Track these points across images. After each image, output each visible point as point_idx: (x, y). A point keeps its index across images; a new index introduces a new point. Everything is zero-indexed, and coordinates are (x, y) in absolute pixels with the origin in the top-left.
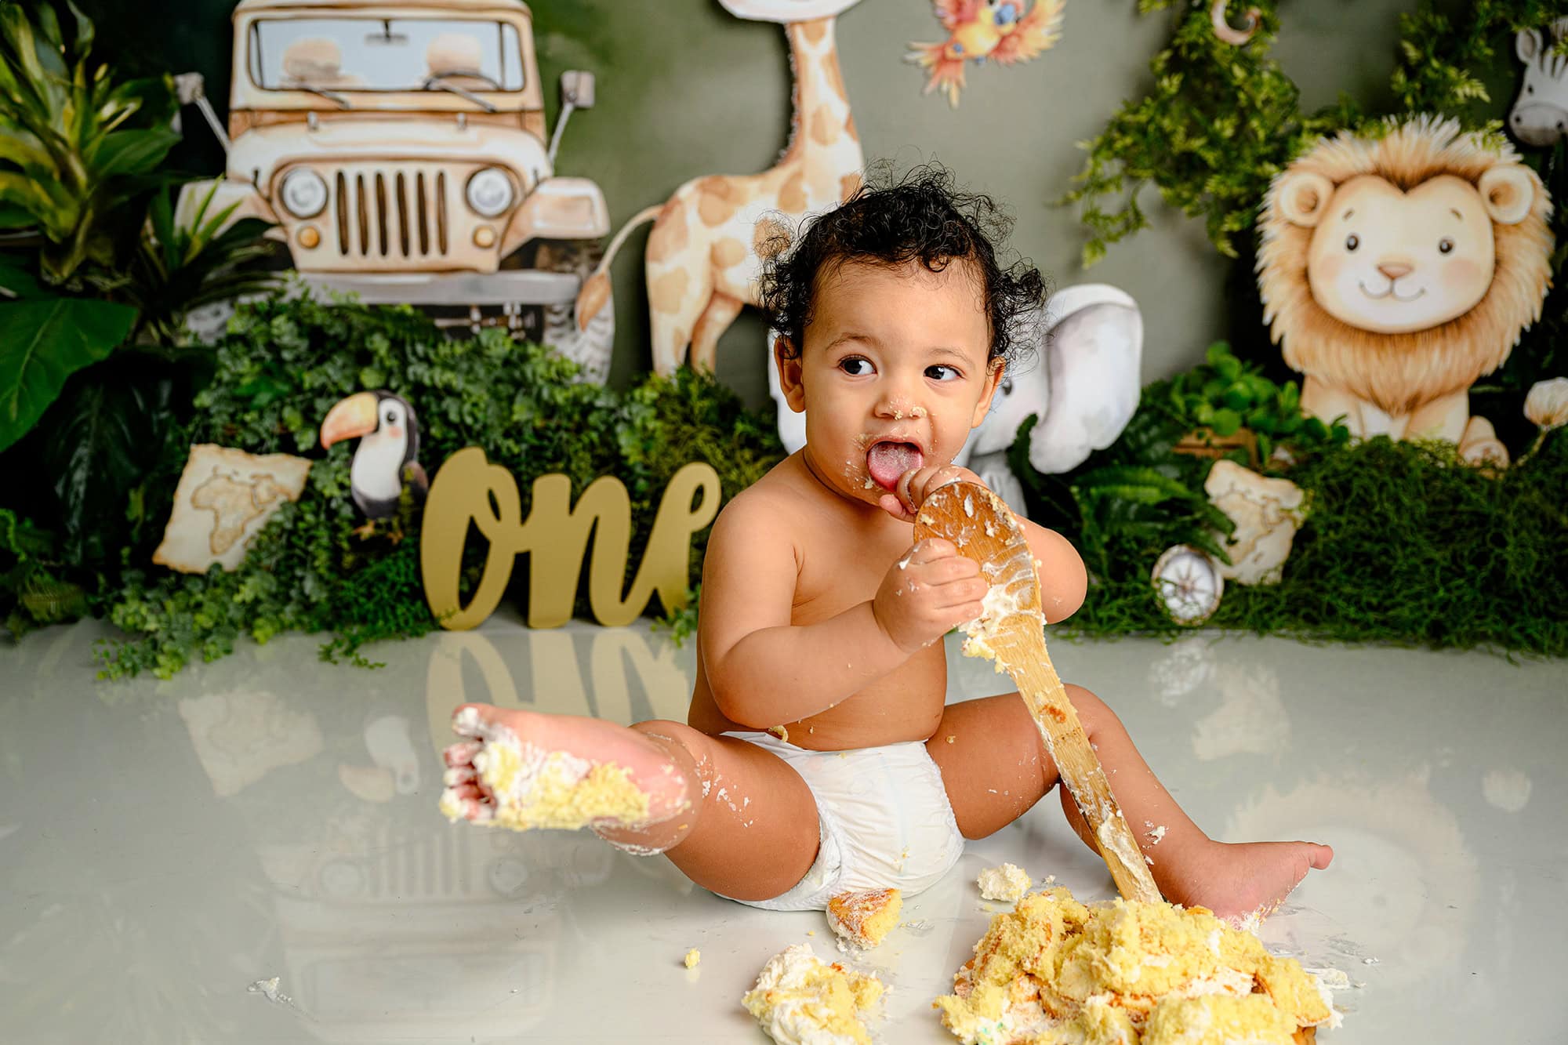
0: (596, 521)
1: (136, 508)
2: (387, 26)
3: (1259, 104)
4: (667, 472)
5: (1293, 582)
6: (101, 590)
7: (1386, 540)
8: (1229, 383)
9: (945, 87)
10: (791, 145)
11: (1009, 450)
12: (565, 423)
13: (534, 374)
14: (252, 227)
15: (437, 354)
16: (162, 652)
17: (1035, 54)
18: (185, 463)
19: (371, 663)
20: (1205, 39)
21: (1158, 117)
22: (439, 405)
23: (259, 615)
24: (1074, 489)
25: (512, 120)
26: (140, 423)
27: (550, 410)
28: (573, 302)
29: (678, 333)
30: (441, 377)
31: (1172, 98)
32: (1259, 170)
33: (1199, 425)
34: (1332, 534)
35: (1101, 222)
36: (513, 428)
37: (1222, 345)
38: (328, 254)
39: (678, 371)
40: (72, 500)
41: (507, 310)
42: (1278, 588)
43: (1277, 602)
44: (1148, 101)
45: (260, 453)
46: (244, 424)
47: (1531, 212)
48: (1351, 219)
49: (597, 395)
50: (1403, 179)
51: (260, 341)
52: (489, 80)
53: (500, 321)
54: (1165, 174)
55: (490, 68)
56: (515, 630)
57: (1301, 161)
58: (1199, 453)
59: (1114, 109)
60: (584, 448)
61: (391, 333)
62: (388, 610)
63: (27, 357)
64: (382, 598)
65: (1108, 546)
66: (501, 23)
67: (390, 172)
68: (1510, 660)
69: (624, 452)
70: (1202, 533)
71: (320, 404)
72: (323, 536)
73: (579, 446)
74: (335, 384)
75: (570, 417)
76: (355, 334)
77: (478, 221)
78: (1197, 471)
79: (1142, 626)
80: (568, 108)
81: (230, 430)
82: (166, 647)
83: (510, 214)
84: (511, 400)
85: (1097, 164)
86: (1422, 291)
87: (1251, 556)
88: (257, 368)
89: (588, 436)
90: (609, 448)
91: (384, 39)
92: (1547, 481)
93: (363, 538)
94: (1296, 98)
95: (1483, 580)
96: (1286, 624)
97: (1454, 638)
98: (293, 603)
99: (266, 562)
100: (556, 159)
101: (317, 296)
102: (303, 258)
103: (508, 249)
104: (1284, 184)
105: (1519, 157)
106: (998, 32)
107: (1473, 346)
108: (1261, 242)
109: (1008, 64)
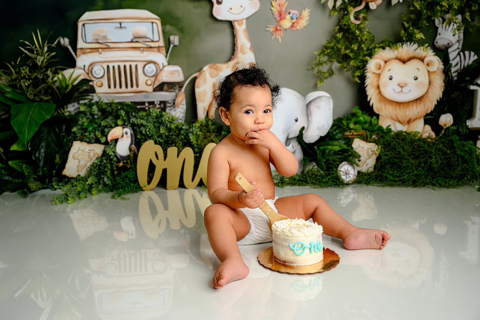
0: (185, 159)
1: (57, 160)
2: (121, 24)
3: (364, 40)
4: (203, 146)
5: (376, 171)
6: (47, 182)
7: (401, 158)
8: (359, 117)
9: (277, 37)
10: (235, 54)
11: (297, 137)
12: (174, 133)
13: (165, 120)
14: (85, 82)
15: (138, 115)
16: (69, 197)
17: (302, 28)
18: (72, 146)
19: (126, 198)
20: (348, 23)
21: (337, 44)
22: (139, 129)
23: (93, 188)
24: (316, 147)
25: (156, 50)
26: (58, 136)
27: (170, 130)
28: (174, 100)
29: (204, 108)
30: (139, 121)
31: (340, 39)
32: (364, 59)
33: (350, 129)
34: (386, 157)
35: (322, 74)
36: (160, 135)
37: (357, 107)
38: (105, 88)
39: (205, 118)
40: (41, 158)
41: (156, 103)
42: (372, 173)
43: (372, 176)
44: (334, 40)
45: (90, 143)
46: (85, 136)
47: (438, 68)
48: (390, 71)
49: (183, 125)
50: (403, 60)
51: (88, 113)
52: (149, 39)
53: (154, 106)
54: (340, 60)
55: (150, 35)
56: (163, 190)
57: (376, 56)
58: (350, 137)
59: (324, 42)
60: (180, 140)
61: (126, 110)
62: (128, 185)
63: (29, 119)
64: (127, 182)
65: (325, 163)
66: (152, 23)
67: (122, 65)
68: (433, 189)
69: (191, 141)
70: (351, 158)
71: (106, 130)
72: (109, 165)
74: (109, 124)
75: (175, 132)
76: (114, 111)
77: (147, 78)
78: (350, 142)
79: (335, 183)
80: (172, 46)
81: (81, 138)
83: (156, 76)
84: (159, 128)
85: (320, 58)
86: (410, 91)
87: (365, 165)
88: (88, 120)
89: (181, 137)
90: (187, 140)
91: (120, 28)
92: (445, 141)
93: (120, 166)
94: (374, 38)
95: (426, 168)
96: (374, 182)
97: (418, 184)
98: (101, 184)
99: (93, 174)
100: (169, 60)
101: (103, 100)
102: (98, 90)
103: (156, 85)
104: (371, 62)
105: (434, 53)
106: (291, 22)
107: (424, 105)
108: (366, 78)
109: (295, 31)
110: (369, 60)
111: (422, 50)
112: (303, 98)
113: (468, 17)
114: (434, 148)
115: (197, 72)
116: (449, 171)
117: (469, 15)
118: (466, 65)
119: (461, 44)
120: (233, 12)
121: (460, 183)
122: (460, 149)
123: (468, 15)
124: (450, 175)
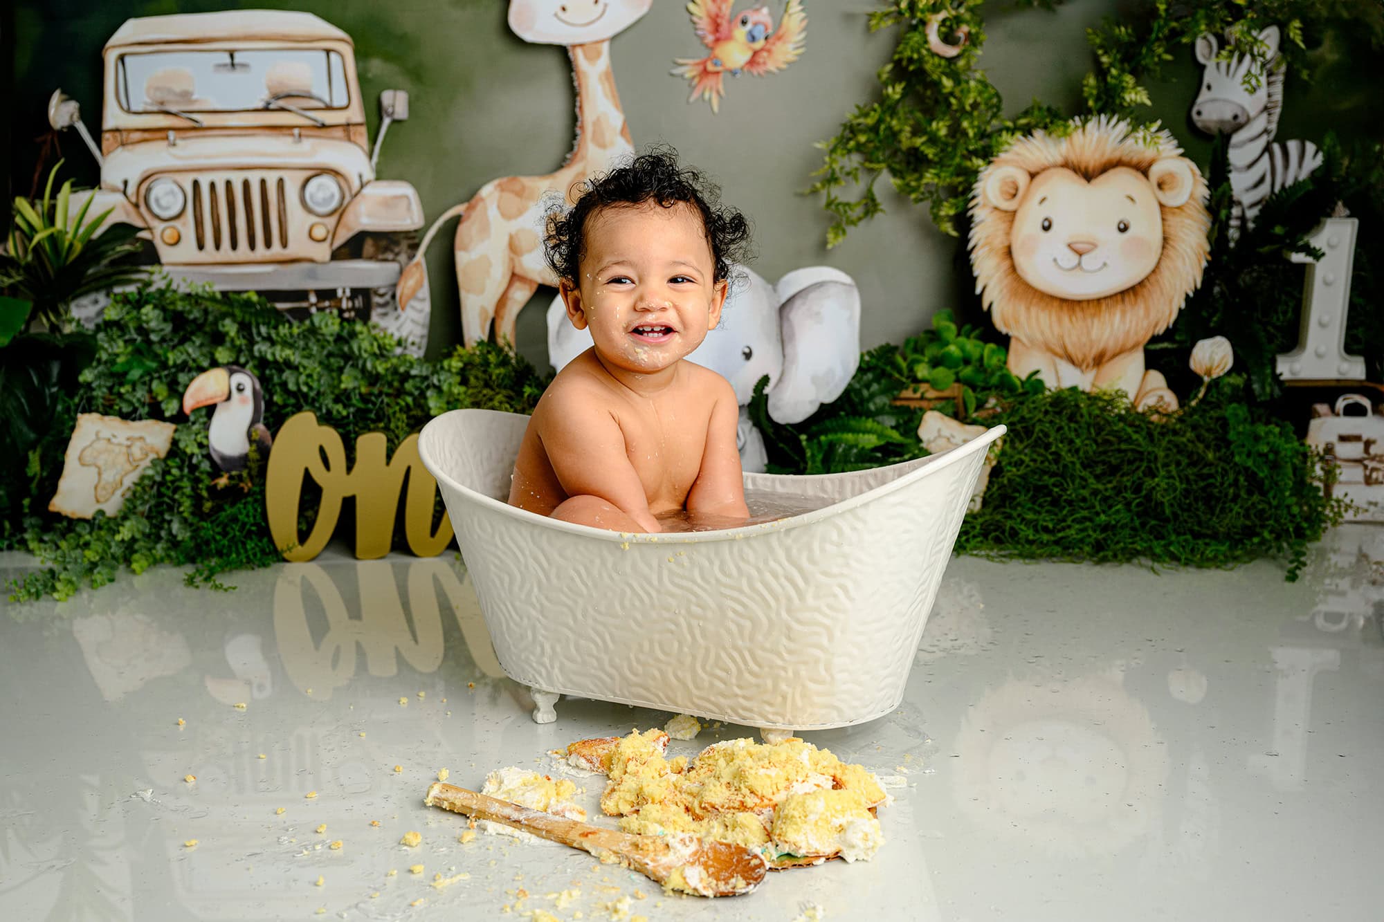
0: (408, 470)
1: (34, 466)
2: (232, 56)
3: (968, 108)
5: (988, 511)
6: (6, 534)
7: (1063, 476)
8: (947, 344)
9: (707, 96)
10: (576, 148)
12: (386, 389)
13: (360, 349)
14: (123, 231)
15: (278, 334)
16: (59, 580)
17: (784, 66)
18: (73, 428)
19: (225, 586)
20: (920, 53)
21: (888, 119)
22: (280, 377)
23: (136, 552)
24: (803, 437)
25: (339, 133)
26: (35, 397)
27: (374, 379)
29: (483, 310)
30: (281, 353)
31: (898, 101)
32: (968, 164)
33: (916, 381)
34: (1016, 470)
35: (841, 208)
36: (342, 394)
37: (946, 311)
38: (188, 251)
41: (340, 293)
43: (974, 528)
44: (876, 106)
45: (134, 420)
46: (120, 395)
47: (1192, 196)
48: (1045, 204)
49: (413, 365)
50: (1086, 169)
51: (132, 326)
52: (320, 100)
53: (333, 304)
54: (897, 167)
55: (321, 90)
56: (346, 561)
57: (1002, 155)
58: (913, 405)
59: (849, 115)
60: (401, 410)
61: (239, 319)
62: (240, 546)
64: (234, 536)
66: (328, 52)
67: (237, 179)
68: (1152, 569)
71: (182, 378)
72: (186, 485)
73: (397, 408)
74: (194, 360)
76: (211, 318)
77: (314, 219)
78: (911, 420)
80: (387, 121)
81: (109, 400)
82: (62, 577)
83: (340, 212)
84: (341, 370)
85: (833, 161)
86: (1105, 264)
88: (130, 349)
89: (404, 400)
90: (423, 410)
91: (230, 67)
92: (1202, 422)
93: (219, 487)
94: (1000, 100)
95: (1138, 505)
96: (979, 545)
97: (1110, 554)
98: (163, 541)
99: (140, 509)
100: (378, 164)
101: (178, 286)
102: (166, 253)
103: (339, 242)
104: (990, 174)
105: (1181, 151)
106: (750, 48)
107: (1147, 310)
108: (972, 225)
109: (759, 74)
110: (981, 169)
111: (1141, 142)
112: (770, 287)
113: (1295, 34)
114: (1164, 443)
115: (462, 202)
116: (1209, 516)
117: (1300, 29)
118: (1289, 182)
119: (1275, 118)
120: (568, 20)
121: (1238, 553)
122: (1245, 450)
123: (1295, 28)
124: (1208, 528)
